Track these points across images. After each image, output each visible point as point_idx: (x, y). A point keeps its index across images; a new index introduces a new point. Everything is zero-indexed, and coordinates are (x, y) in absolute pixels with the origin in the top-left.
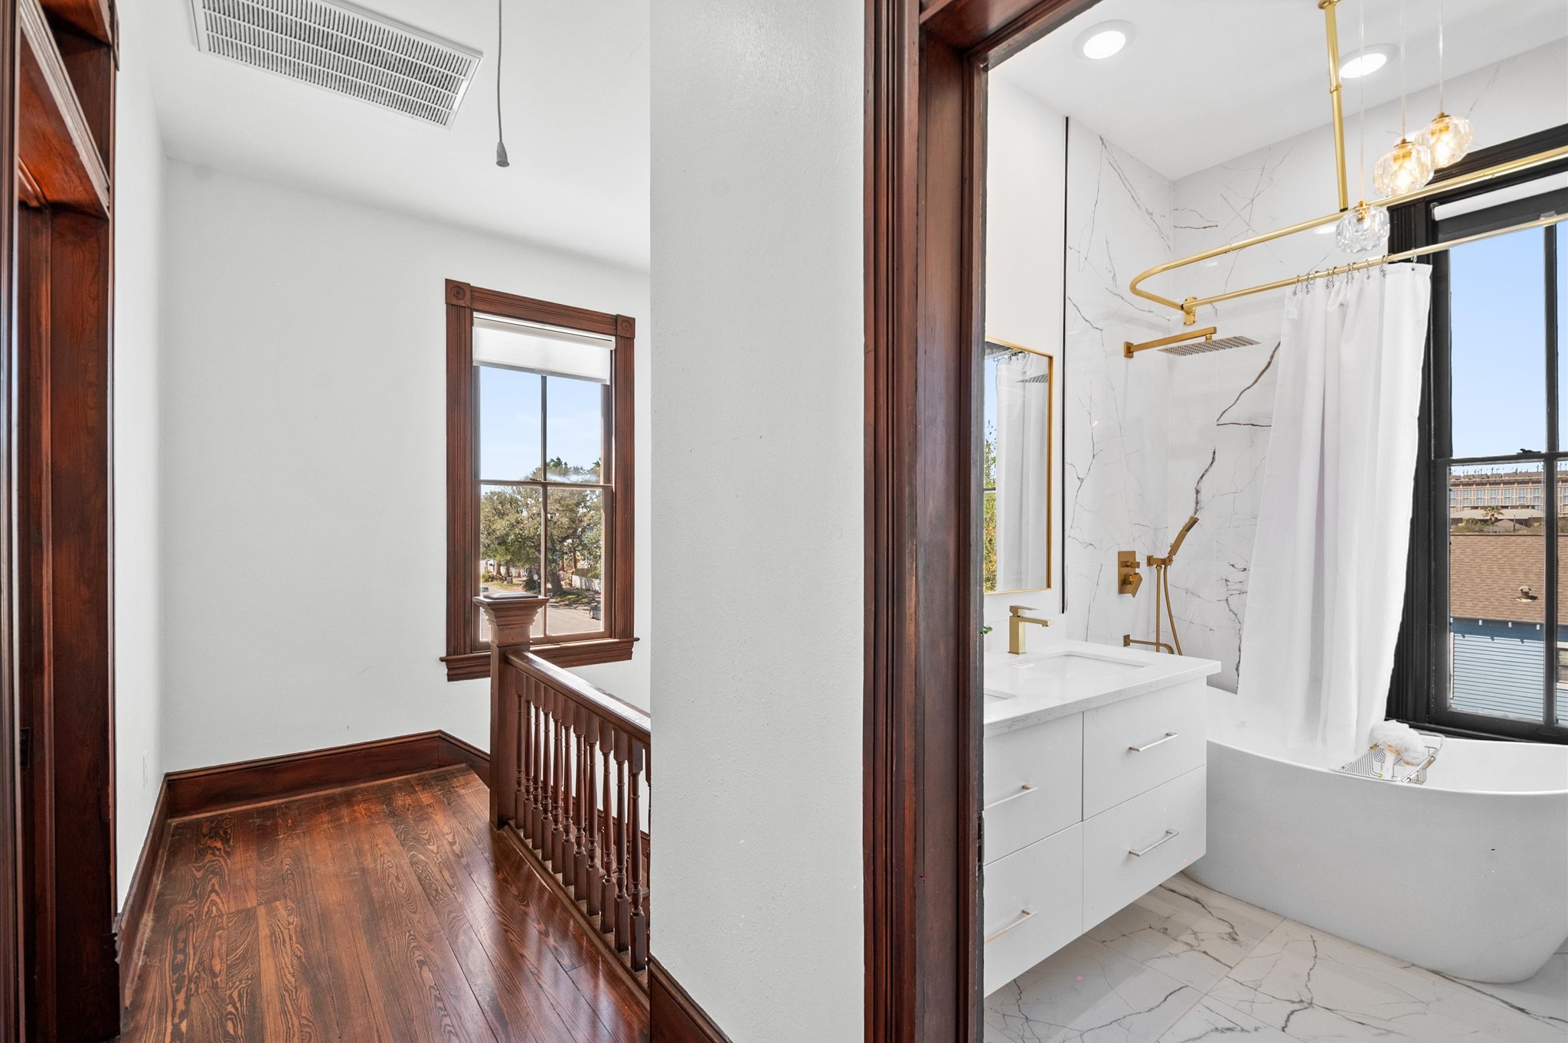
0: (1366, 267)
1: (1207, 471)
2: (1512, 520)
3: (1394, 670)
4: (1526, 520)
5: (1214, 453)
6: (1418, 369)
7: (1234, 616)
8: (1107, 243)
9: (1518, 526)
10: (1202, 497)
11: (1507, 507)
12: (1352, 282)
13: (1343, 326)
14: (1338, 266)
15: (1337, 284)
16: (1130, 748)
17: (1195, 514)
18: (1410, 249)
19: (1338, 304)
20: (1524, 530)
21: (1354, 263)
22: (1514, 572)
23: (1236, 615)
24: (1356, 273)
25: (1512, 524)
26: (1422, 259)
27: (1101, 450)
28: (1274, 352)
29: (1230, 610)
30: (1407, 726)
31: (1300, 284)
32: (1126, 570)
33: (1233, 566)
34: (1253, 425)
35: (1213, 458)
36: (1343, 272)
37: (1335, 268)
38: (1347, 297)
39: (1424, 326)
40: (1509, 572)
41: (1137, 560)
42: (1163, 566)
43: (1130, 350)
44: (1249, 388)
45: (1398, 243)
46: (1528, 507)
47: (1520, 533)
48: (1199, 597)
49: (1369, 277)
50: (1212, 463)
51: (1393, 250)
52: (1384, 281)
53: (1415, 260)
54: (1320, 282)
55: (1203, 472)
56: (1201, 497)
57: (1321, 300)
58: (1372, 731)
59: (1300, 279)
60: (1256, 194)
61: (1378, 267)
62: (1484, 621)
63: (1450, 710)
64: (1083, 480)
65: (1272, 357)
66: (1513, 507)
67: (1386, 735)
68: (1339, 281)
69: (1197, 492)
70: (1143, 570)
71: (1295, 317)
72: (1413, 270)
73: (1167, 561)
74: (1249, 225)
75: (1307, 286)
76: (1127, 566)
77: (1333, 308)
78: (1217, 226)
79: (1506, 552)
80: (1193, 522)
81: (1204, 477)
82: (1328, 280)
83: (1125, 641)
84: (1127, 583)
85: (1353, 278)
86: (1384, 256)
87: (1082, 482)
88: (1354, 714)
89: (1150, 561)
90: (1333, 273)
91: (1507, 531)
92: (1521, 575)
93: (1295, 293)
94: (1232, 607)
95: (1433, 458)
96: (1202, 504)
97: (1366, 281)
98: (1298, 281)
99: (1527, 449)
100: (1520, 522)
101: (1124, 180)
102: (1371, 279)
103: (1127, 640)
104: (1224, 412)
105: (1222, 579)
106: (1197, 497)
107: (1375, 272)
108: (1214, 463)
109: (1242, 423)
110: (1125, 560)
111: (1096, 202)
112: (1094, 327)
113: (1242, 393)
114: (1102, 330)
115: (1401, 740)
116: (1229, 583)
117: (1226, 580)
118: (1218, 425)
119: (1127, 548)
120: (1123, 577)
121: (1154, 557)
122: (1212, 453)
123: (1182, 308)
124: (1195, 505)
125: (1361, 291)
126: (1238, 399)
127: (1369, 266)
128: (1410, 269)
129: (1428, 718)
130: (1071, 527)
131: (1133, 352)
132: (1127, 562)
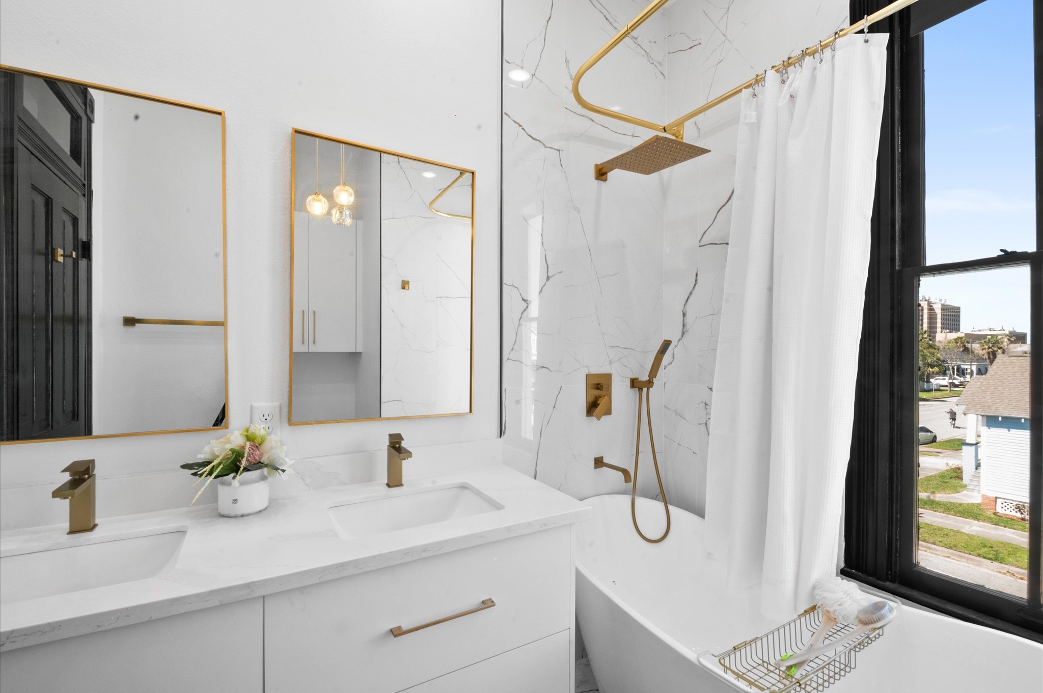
1: (691, 293)
5: (697, 275)
6: (872, 160)
10: (689, 319)
12: (804, 70)
13: (792, 118)
14: (792, 56)
15: (790, 75)
17: (682, 337)
19: (789, 97)
21: (808, 48)
26: (874, 28)
27: (560, 273)
29: (709, 435)
32: (598, 392)
33: (711, 389)
34: (727, 243)
35: (696, 280)
36: (797, 61)
38: (799, 86)
41: (613, 383)
42: (645, 388)
43: (601, 173)
44: (724, 206)
48: (685, 419)
49: (821, 61)
50: (695, 285)
52: (837, 62)
53: (866, 30)
54: (772, 77)
55: (688, 294)
56: (687, 320)
58: (814, 588)
62: (1003, 417)
63: (915, 569)
64: (530, 301)
67: (824, 597)
68: (792, 71)
69: (684, 315)
70: (621, 394)
71: (754, 120)
72: (867, 42)
73: (647, 384)
74: (725, 36)
76: (598, 389)
77: (784, 101)
78: (700, 44)
80: (667, 344)
81: (689, 300)
82: (783, 73)
83: (595, 464)
84: (597, 405)
85: (806, 65)
87: (529, 304)
90: (788, 63)
93: (753, 96)
95: (897, 268)
96: (688, 327)
97: (818, 65)
98: (757, 80)
99: (1009, 251)
102: (823, 62)
103: (599, 462)
104: (704, 234)
105: (703, 402)
106: (683, 321)
107: (828, 52)
108: (697, 285)
109: (719, 243)
110: (597, 382)
111: (550, 18)
112: (547, 147)
113: (718, 212)
114: (559, 151)
115: (840, 605)
116: (707, 407)
117: (706, 404)
118: (700, 246)
119: (598, 369)
120: (591, 399)
121: (640, 379)
122: (695, 275)
123: (665, 131)
124: (682, 327)
125: (813, 78)
126: (715, 218)
127: (824, 47)
128: (863, 41)
129: (891, 575)
130: (512, 350)
131: (605, 173)
132: (598, 384)
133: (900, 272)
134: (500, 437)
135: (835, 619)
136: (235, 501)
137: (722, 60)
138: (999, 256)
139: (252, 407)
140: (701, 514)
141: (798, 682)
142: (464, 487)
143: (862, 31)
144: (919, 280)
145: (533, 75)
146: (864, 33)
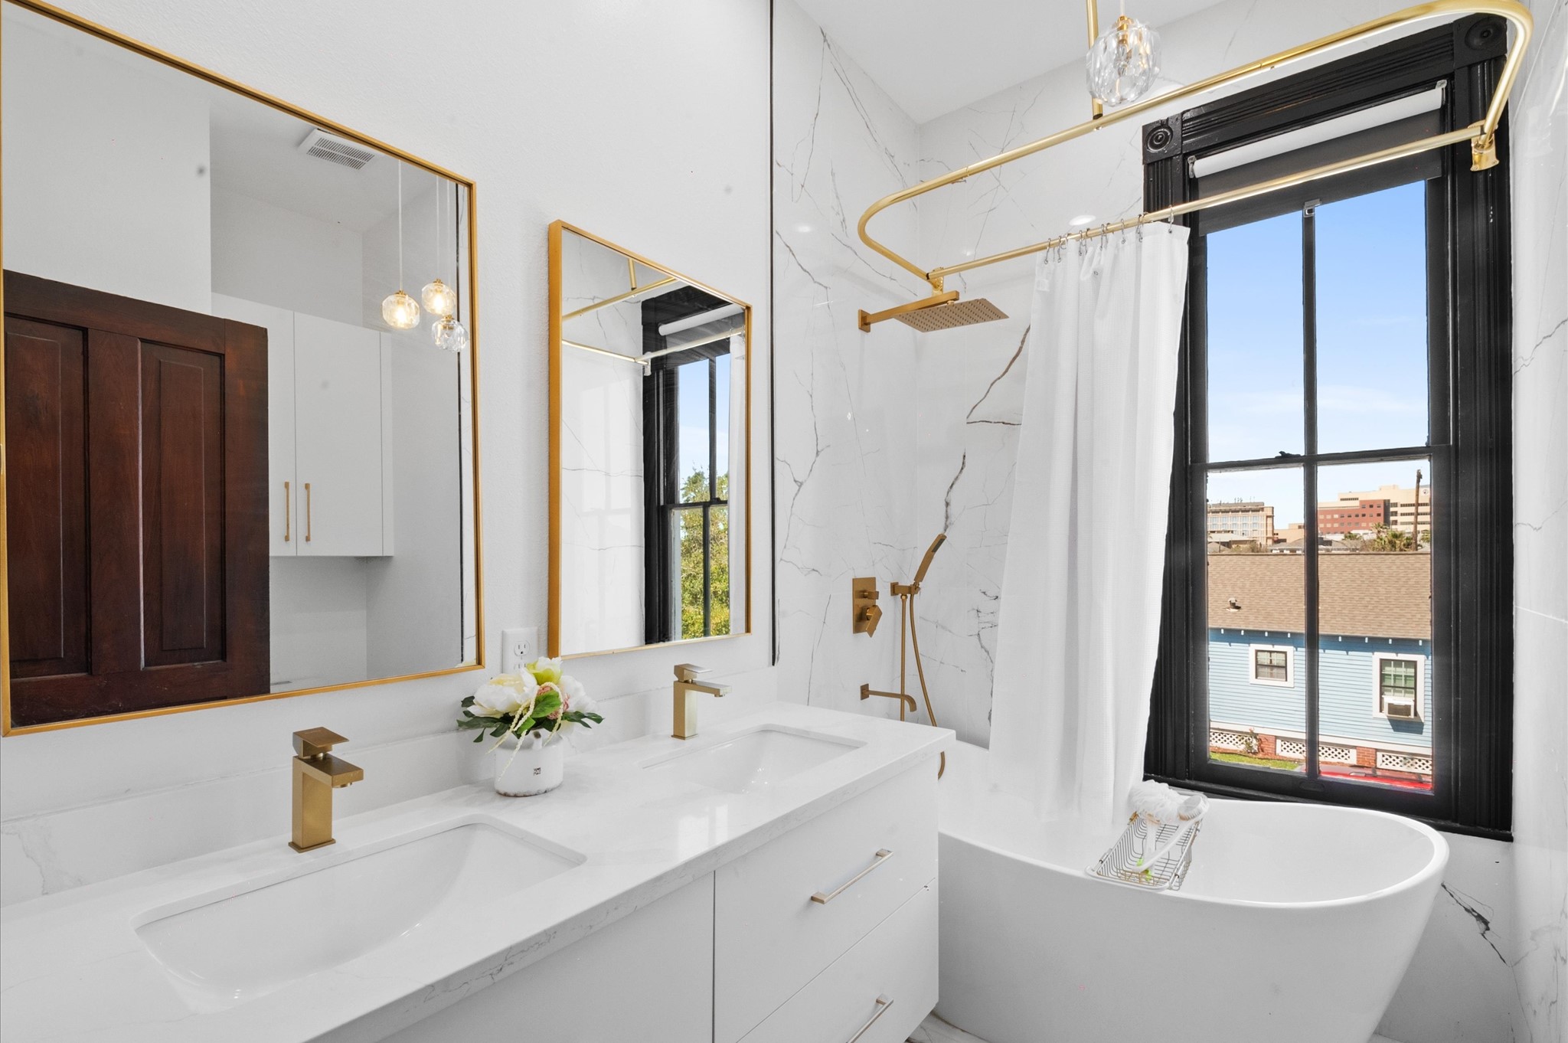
0: (1122, 229)
1: (957, 478)
2: (1218, 543)
3: (1150, 718)
4: (1227, 543)
5: (964, 456)
6: (1175, 353)
7: (986, 654)
8: (833, 174)
9: (1222, 547)
11: (1214, 532)
12: (1106, 248)
13: (1097, 299)
14: (1091, 228)
15: (1090, 250)
16: (813, 899)
17: (945, 530)
18: (1167, 206)
19: (1091, 272)
20: (1227, 551)
21: (1108, 224)
22: (1225, 586)
23: (988, 654)
24: (1110, 236)
25: (1218, 545)
26: (1179, 220)
27: (829, 446)
28: (1025, 335)
29: (982, 647)
30: (1165, 785)
31: (1051, 250)
32: (863, 602)
33: (984, 593)
34: (1004, 423)
35: (963, 463)
36: (1096, 235)
37: (1088, 230)
38: (1102, 263)
39: (1180, 302)
40: (1221, 586)
41: (877, 590)
42: (909, 596)
43: (865, 322)
44: (999, 378)
45: (1155, 199)
46: (1229, 531)
47: (1223, 553)
48: (949, 631)
49: (1124, 241)
50: (962, 469)
51: (1149, 207)
52: (1140, 247)
53: (1172, 220)
54: (1072, 245)
55: (953, 480)
56: (952, 509)
57: (1073, 269)
58: (1130, 796)
59: (1052, 243)
60: (1007, 142)
61: (1134, 228)
63: (1209, 762)
64: (801, 484)
65: (1023, 342)
66: (1219, 532)
67: (1146, 802)
68: (1093, 246)
69: (947, 504)
70: (885, 602)
71: (1046, 289)
72: (1171, 232)
73: (913, 589)
74: (998, 181)
75: (1059, 251)
76: (865, 597)
77: (1086, 277)
79: (1219, 569)
80: (941, 540)
81: (954, 486)
82: (1081, 243)
83: (862, 693)
84: (864, 618)
85: (1107, 242)
86: (1140, 216)
87: (800, 486)
88: (1112, 778)
89: (895, 589)
90: (1086, 235)
91: (1215, 552)
92: (1229, 589)
93: (1046, 261)
94: (984, 644)
95: (1189, 463)
96: (952, 519)
97: (1121, 245)
98: (1049, 245)
99: (1286, 452)
100: (1223, 544)
101: (855, 100)
102: (1126, 243)
103: (865, 692)
104: (974, 408)
105: (974, 609)
106: (947, 511)
107: (1131, 234)
108: (964, 469)
109: (993, 421)
110: (861, 589)
111: (817, 115)
112: (815, 282)
113: (992, 385)
114: (826, 288)
115: (1162, 806)
116: (980, 614)
117: (978, 611)
118: (968, 423)
119: (864, 573)
120: (858, 611)
121: (900, 584)
122: (962, 457)
123: (928, 278)
124: (944, 519)
125: (1116, 257)
126: (988, 392)
127: (1124, 227)
128: (1167, 231)
129: (1188, 772)
130: (785, 547)
131: (869, 324)
132: (864, 591)
133: (1191, 466)
134: (773, 664)
135: (1158, 821)
136: (538, 770)
137: (995, 208)
138: (1277, 458)
139: (503, 634)
140: (984, 744)
141: (1176, 875)
142: (766, 731)
143: (1165, 221)
144: (1207, 476)
145: (803, 186)
146: (1169, 223)
